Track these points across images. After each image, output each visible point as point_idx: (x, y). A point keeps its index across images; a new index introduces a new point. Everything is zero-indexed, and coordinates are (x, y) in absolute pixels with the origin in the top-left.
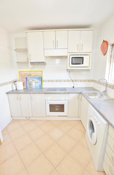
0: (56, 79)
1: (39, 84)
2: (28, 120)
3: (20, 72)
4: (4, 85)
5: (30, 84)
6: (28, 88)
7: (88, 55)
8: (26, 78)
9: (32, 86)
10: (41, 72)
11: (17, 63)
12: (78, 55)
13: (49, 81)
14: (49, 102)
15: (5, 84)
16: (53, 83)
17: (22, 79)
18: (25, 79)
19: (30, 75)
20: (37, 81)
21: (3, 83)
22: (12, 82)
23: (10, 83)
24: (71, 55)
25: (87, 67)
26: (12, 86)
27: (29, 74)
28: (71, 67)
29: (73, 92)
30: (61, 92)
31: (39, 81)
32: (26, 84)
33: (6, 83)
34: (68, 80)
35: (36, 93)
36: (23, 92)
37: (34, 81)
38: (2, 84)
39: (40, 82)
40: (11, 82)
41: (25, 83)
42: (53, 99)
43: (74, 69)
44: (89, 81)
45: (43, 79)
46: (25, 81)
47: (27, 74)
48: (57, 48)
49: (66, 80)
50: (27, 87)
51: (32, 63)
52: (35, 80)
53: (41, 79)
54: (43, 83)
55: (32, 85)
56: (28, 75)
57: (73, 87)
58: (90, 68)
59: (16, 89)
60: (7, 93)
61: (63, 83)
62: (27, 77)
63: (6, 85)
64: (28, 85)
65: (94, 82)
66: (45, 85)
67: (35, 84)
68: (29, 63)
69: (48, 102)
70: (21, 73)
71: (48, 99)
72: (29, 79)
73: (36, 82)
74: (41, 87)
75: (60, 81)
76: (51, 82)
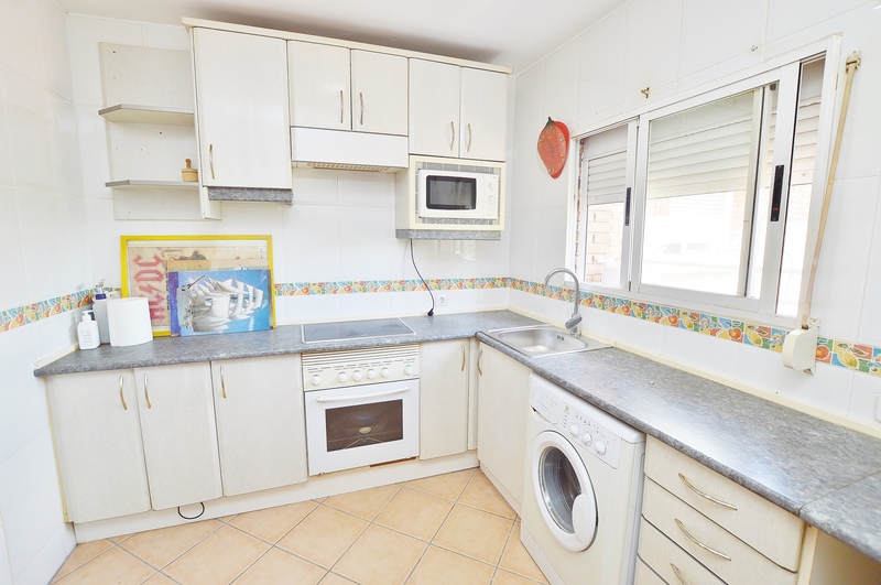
0: (345, 280)
1: (251, 305)
2: (195, 522)
3: (126, 240)
4: (22, 320)
5: (198, 309)
6: (187, 332)
8: (173, 279)
9: (212, 319)
10: (262, 244)
12: (454, 168)
13: (307, 291)
14: (323, 396)
15: (28, 314)
16: (329, 296)
17: (144, 284)
18: (159, 279)
19: (197, 256)
20: (235, 291)
21: (21, 309)
22: (74, 301)
23: (59, 309)
24: (426, 166)
25: (491, 222)
26: (69, 323)
27: (189, 254)
28: (424, 220)
29: (444, 337)
30: (389, 341)
31: (251, 288)
32: (173, 306)
33: (38, 310)
34: (402, 282)
35: (255, 356)
36: (148, 356)
37: (223, 290)
38: (13, 312)
39: (260, 293)
40: (64, 304)
41: (164, 304)
42: (344, 377)
43: (438, 231)
44: (493, 283)
45: (277, 279)
46: (165, 294)
47: (178, 254)
49: (393, 279)
50: (176, 329)
51: (220, 193)
52: (227, 284)
53: (263, 280)
54: (277, 299)
55: (209, 312)
56: (182, 259)
57: (430, 314)
58: (500, 227)
59: (105, 345)
61: (382, 295)
62: (173, 267)
63: (35, 324)
64: (181, 313)
65: (514, 286)
66: (289, 312)
67: (226, 310)
68: (204, 193)
69: (322, 399)
70: (132, 244)
71: (317, 380)
72: (191, 281)
73: (234, 298)
75: (364, 286)
76: (320, 296)
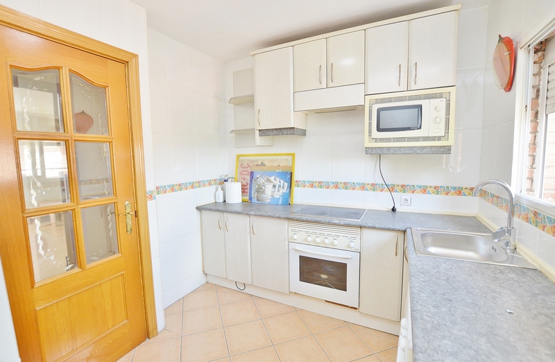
0: (335, 181)
1: (281, 190)
3: (239, 156)
4: (193, 187)
5: (260, 190)
6: (254, 200)
7: (440, 96)
8: (252, 173)
9: (264, 196)
10: (290, 158)
11: (233, 135)
13: (312, 186)
14: (298, 247)
15: (195, 185)
16: (324, 190)
17: (243, 176)
18: (248, 175)
19: (263, 164)
20: (277, 183)
21: (193, 183)
22: (218, 182)
23: (210, 184)
24: (377, 101)
25: (439, 138)
26: (214, 191)
27: (259, 163)
28: (376, 140)
31: (282, 181)
32: (251, 189)
33: (200, 184)
34: (373, 185)
35: (264, 216)
36: (239, 209)
37: (270, 181)
38: (190, 183)
39: (286, 184)
40: (213, 182)
41: (248, 186)
42: (310, 239)
43: (389, 148)
44: (459, 191)
45: (295, 178)
46: (249, 182)
47: (256, 163)
48: (331, 84)
49: (366, 182)
50: (251, 199)
51: (263, 132)
52: (272, 178)
53: (289, 177)
54: (295, 189)
55: (263, 192)
56: (257, 165)
57: (394, 210)
58: (450, 142)
59: (225, 201)
60: (197, 208)
61: (358, 192)
62: (254, 169)
63: (198, 189)
64: (253, 191)
66: (301, 197)
67: (272, 191)
68: (257, 132)
69: (297, 248)
70: (241, 158)
71: (295, 237)
72: (258, 176)
73: (274, 186)
74: (287, 202)
75: (346, 186)
76: (319, 189)
